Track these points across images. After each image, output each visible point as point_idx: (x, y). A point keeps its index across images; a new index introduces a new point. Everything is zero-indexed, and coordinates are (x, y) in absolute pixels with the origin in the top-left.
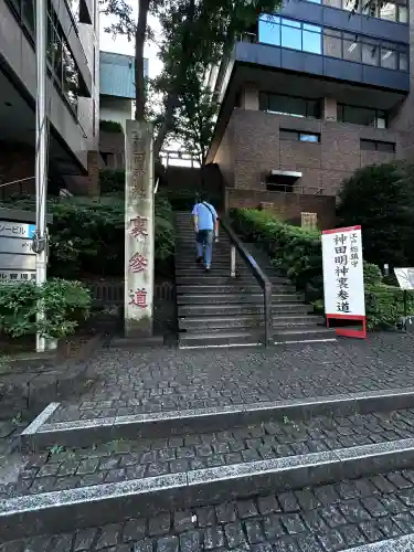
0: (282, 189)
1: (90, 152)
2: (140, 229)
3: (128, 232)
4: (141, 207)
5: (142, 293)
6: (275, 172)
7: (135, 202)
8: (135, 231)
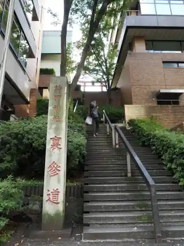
0: (169, 103)
1: (32, 89)
2: (56, 145)
3: (48, 147)
4: (57, 129)
5: (56, 192)
6: (162, 91)
7: (54, 126)
8: (53, 146)
